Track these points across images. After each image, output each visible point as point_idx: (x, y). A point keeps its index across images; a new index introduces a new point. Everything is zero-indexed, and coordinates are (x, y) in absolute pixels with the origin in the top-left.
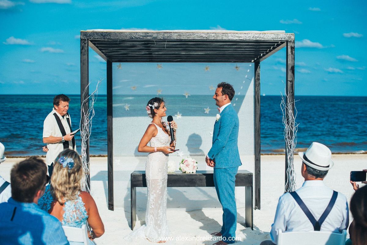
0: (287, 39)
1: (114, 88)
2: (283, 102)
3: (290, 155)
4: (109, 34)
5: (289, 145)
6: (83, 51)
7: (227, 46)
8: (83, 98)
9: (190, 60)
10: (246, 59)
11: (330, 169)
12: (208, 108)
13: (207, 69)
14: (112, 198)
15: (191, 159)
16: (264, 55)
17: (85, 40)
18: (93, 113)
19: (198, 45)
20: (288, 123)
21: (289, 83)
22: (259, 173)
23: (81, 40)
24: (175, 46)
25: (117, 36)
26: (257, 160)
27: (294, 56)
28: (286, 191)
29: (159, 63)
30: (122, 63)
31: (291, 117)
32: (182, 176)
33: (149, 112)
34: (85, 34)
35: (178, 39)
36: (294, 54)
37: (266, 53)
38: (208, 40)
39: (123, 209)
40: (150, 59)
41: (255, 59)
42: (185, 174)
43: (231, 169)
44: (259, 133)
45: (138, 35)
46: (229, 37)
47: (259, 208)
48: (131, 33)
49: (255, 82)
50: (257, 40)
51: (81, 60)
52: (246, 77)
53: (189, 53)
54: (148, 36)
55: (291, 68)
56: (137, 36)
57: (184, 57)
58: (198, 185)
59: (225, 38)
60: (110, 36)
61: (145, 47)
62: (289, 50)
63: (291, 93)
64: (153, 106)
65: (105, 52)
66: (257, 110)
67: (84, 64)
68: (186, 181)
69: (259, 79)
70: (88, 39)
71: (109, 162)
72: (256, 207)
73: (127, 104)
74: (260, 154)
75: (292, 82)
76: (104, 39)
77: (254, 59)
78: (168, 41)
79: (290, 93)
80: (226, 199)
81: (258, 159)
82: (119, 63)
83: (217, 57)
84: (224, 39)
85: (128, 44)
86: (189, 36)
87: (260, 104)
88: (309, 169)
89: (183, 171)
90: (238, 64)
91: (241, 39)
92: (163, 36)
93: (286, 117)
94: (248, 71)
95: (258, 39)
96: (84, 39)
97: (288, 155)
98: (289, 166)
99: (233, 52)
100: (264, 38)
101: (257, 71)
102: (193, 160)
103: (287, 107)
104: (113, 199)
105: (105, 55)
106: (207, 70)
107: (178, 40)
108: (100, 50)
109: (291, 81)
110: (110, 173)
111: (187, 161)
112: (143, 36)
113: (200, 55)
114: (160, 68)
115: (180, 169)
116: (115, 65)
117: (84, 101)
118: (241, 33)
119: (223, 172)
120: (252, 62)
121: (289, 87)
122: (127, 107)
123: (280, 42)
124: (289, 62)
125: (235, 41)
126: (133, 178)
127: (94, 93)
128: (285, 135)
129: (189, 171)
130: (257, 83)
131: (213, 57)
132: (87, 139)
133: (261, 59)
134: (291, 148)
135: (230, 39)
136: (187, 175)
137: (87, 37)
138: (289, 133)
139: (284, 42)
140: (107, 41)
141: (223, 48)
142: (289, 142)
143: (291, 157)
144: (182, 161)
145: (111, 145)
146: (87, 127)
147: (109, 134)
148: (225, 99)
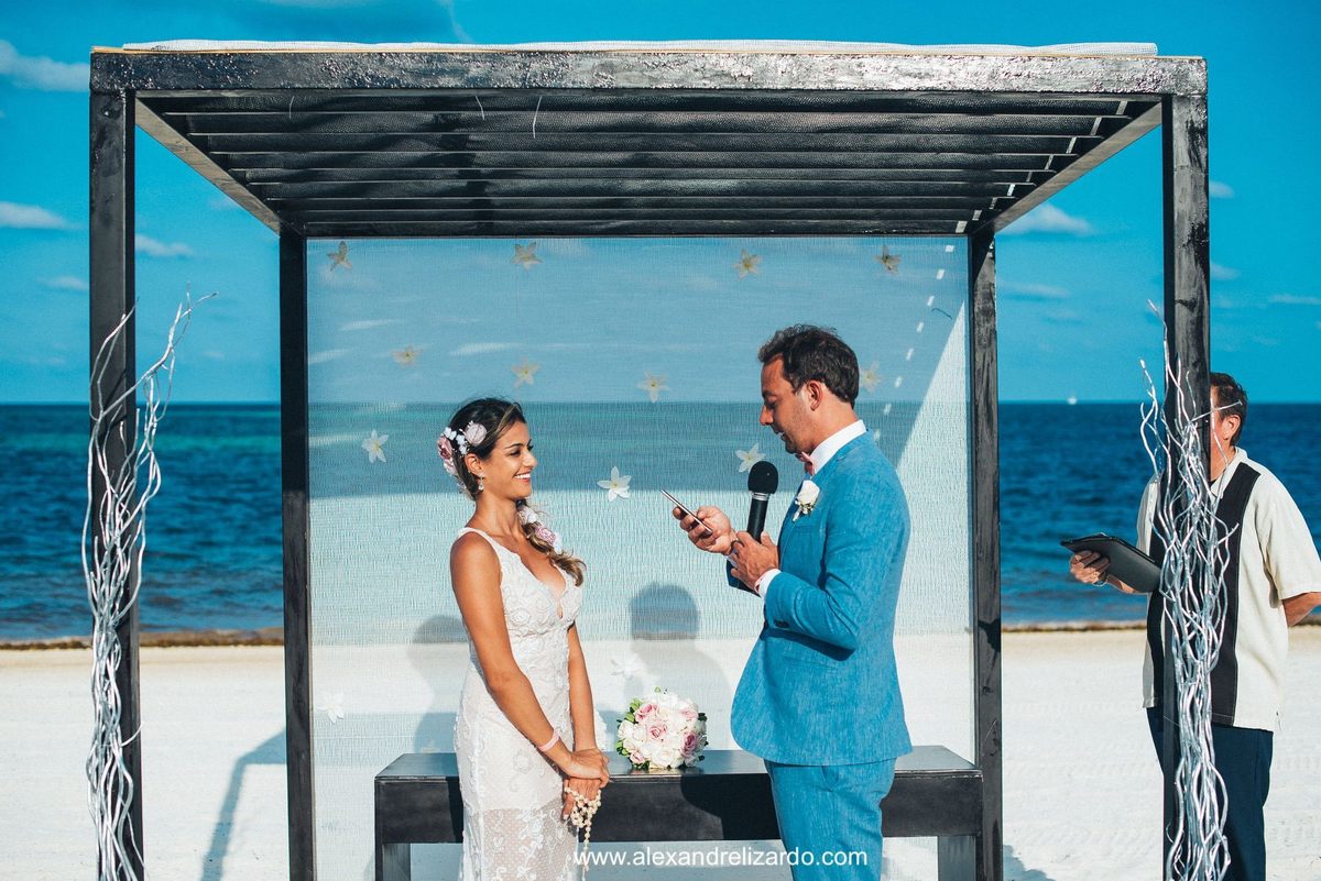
0: (1166, 84)
3: (1193, 691)
4: (240, 64)
5: (1187, 637)
6: (104, 150)
7: (849, 140)
8: (97, 399)
12: (756, 446)
13: (747, 266)
15: (676, 699)
16: (1021, 193)
17: (117, 94)
18: (151, 477)
20: (1182, 525)
21: (1180, 313)
22: (993, 749)
23: (95, 93)
25: (283, 75)
26: (985, 688)
27: (1206, 172)
29: (526, 241)
30: (349, 242)
31: (1199, 492)
32: (629, 786)
33: (449, 466)
34: (111, 66)
36: (1204, 162)
37: (1034, 177)
40: (482, 216)
41: (975, 218)
42: (642, 775)
44: (992, 567)
45: (392, 68)
46: (866, 77)
50: (1011, 93)
51: (91, 202)
52: (930, 301)
53: (661, 183)
54: (441, 72)
55: (1192, 235)
56: (384, 73)
57: (639, 205)
59: (845, 81)
60: (243, 72)
61: (443, 145)
62: (1180, 143)
63: (1195, 365)
64: (460, 440)
65: (253, 180)
66: (983, 455)
67: (106, 221)
68: (649, 814)
69: (989, 313)
70: (131, 95)
71: (291, 707)
73: (374, 433)
74: (998, 662)
75: (1198, 307)
76: (212, 89)
77: (968, 218)
81: (991, 686)
82: (339, 241)
84: (842, 87)
85: (354, 126)
86: (653, 74)
87: (995, 429)
89: (635, 761)
90: (895, 245)
91: (928, 83)
92: (520, 74)
93: (1172, 494)
94: (941, 274)
95: (1016, 86)
96: (107, 93)
98: (1185, 750)
99: (875, 178)
100: (1049, 84)
101: (984, 276)
102: (684, 706)
103: (1178, 436)
105: (259, 193)
106: (746, 272)
108: (224, 163)
109: (1190, 305)
110: (299, 755)
111: (653, 711)
112: (417, 74)
113: (704, 193)
114: (527, 264)
115: (620, 748)
116: (319, 251)
117: (102, 414)
119: (818, 787)
120: (959, 234)
121: (1180, 335)
122: (374, 445)
123: (1124, 103)
124: (1178, 207)
126: (382, 798)
127: (155, 371)
128: (1165, 589)
129: (665, 757)
130: (983, 330)
131: (778, 205)
132: (124, 613)
133: (1004, 215)
134: (1196, 657)
135: (869, 86)
136: (656, 779)
137: (124, 80)
138: (1189, 577)
139: (1151, 105)
140: (243, 104)
141: (832, 149)
142: (1188, 620)
143: (1197, 700)
144: (632, 711)
145: (302, 621)
146: (120, 552)
147: (291, 571)
148: (815, 407)
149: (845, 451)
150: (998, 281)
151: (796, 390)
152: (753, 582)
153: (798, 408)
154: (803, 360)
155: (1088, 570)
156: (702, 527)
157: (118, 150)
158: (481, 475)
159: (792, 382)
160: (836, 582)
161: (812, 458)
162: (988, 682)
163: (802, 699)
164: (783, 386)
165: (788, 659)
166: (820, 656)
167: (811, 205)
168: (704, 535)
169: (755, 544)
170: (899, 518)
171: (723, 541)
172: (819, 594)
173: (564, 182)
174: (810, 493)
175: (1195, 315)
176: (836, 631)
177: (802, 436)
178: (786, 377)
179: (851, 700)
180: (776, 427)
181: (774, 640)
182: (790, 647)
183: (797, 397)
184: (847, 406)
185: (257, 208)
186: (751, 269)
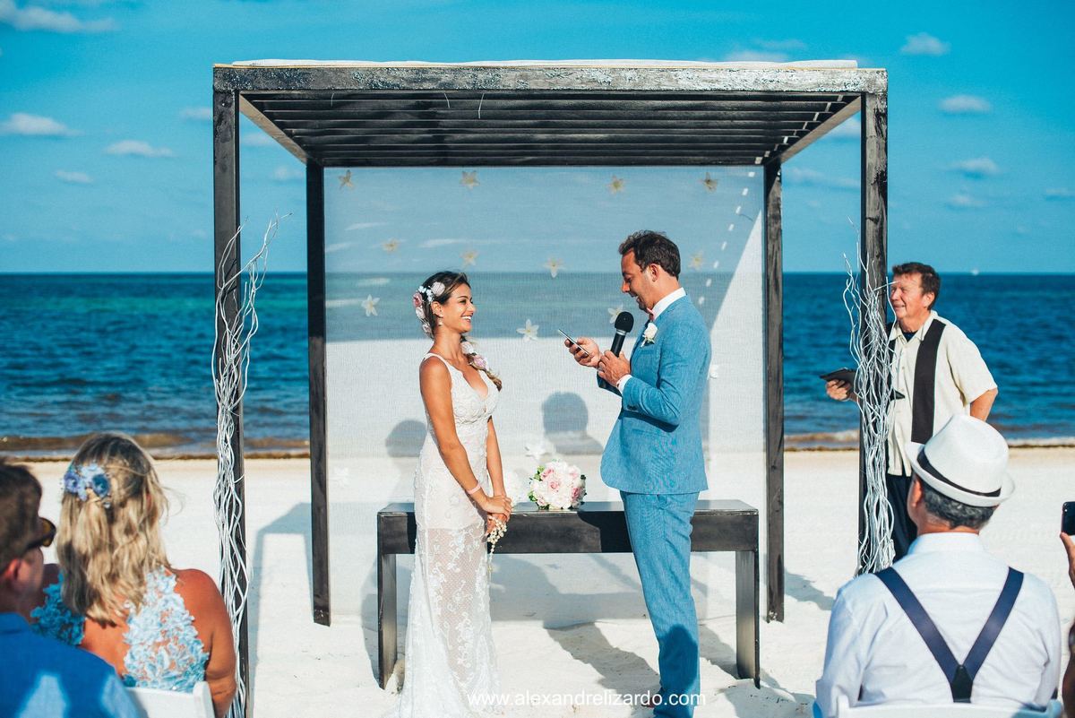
0: (862, 86)
1: (330, 248)
2: (850, 285)
3: (874, 453)
4: (304, 73)
5: (871, 421)
6: (222, 127)
7: (675, 113)
8: (221, 276)
9: (565, 158)
10: (738, 154)
11: (1003, 500)
13: (616, 186)
14: (325, 585)
15: (566, 465)
16: (792, 142)
17: (229, 92)
18: (253, 324)
19: (583, 107)
20: (867, 353)
21: (870, 225)
22: (778, 507)
23: (216, 92)
24: (513, 113)
25: (329, 81)
26: (774, 467)
27: (886, 139)
28: (861, 567)
29: (469, 170)
30: (353, 170)
31: (878, 333)
32: (537, 519)
33: (420, 313)
34: (226, 75)
35: (520, 90)
36: (884, 133)
37: (798, 133)
38: (615, 93)
39: (358, 620)
40: (441, 154)
41: (766, 156)
42: (545, 512)
43: (680, 498)
44: (778, 386)
45: (395, 77)
46: (680, 82)
47: (780, 618)
48: (371, 71)
49: (766, 225)
50: (769, 91)
51: (215, 158)
52: (738, 210)
53: (558, 136)
54: (424, 80)
55: (877, 178)
56: (390, 80)
57: (544, 148)
58: (586, 548)
59: (667, 85)
60: (305, 79)
61: (420, 116)
62: (871, 122)
63: (878, 257)
64: (429, 293)
65: (297, 134)
66: (772, 312)
67: (224, 169)
68: (549, 536)
69: (777, 218)
70: (237, 92)
71: (314, 476)
72: (771, 613)
74: (781, 449)
75: (880, 222)
76: (287, 90)
77: (762, 155)
78: (487, 97)
79: (872, 257)
80: (664, 591)
81: (777, 465)
82: (346, 169)
83: (646, 148)
84: (665, 88)
85: (367, 106)
86: (552, 81)
87: (781, 295)
88: (931, 498)
89: (540, 505)
90: (715, 172)
91: (717, 86)
92: (471, 81)
93: (861, 334)
94: (745, 192)
95: (771, 87)
96: (223, 92)
97: (867, 452)
98: (870, 488)
100: (791, 86)
101: (774, 193)
102: (571, 470)
103: (865, 300)
104: (327, 591)
105: (299, 142)
106: (615, 190)
107: (520, 93)
108: (281, 126)
109: (875, 221)
110: (319, 509)
111: (552, 473)
112: (410, 81)
113: (586, 141)
114: (471, 186)
115: (531, 497)
116: (332, 175)
117: (224, 285)
118: (717, 70)
119: (655, 507)
120: (758, 165)
121: (869, 238)
122: (369, 305)
123: (841, 96)
124: (869, 160)
125: (700, 93)
126: (383, 526)
127: (255, 260)
128: (858, 391)
129: (559, 502)
130: (772, 229)
131: (635, 148)
132: (236, 403)
133: (784, 154)
134: (876, 432)
135: (682, 88)
136: (554, 514)
137: (233, 84)
138: (872, 384)
139: (855, 98)
140: (300, 97)
141: (665, 118)
142: (872, 411)
143: (876, 459)
144: (539, 473)
145: (322, 422)
146: (234, 367)
147: (314, 388)
148: (653, 279)
149: (672, 306)
150: (783, 196)
151: (643, 270)
152: (615, 382)
153: (645, 282)
154: (647, 252)
155: (841, 389)
156: (583, 351)
157: (230, 127)
158: (441, 315)
159: (640, 266)
160: (666, 385)
161: (653, 312)
162: (775, 462)
163: (644, 454)
164: (635, 268)
165: (635, 431)
166: (655, 428)
167: (657, 148)
168: (584, 356)
169: (616, 358)
170: (704, 348)
171: (595, 360)
172: (657, 393)
173: (495, 135)
174: (651, 332)
175: (878, 226)
176: (668, 415)
177: (648, 299)
178: (637, 262)
179: (672, 455)
180: (633, 293)
181: (627, 419)
182: (637, 423)
183: (644, 274)
184: (674, 278)
185: (296, 151)
186: (619, 189)
